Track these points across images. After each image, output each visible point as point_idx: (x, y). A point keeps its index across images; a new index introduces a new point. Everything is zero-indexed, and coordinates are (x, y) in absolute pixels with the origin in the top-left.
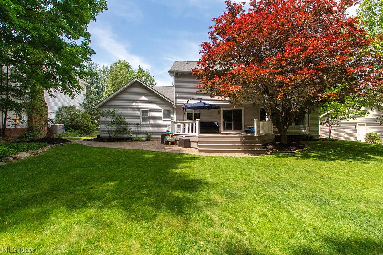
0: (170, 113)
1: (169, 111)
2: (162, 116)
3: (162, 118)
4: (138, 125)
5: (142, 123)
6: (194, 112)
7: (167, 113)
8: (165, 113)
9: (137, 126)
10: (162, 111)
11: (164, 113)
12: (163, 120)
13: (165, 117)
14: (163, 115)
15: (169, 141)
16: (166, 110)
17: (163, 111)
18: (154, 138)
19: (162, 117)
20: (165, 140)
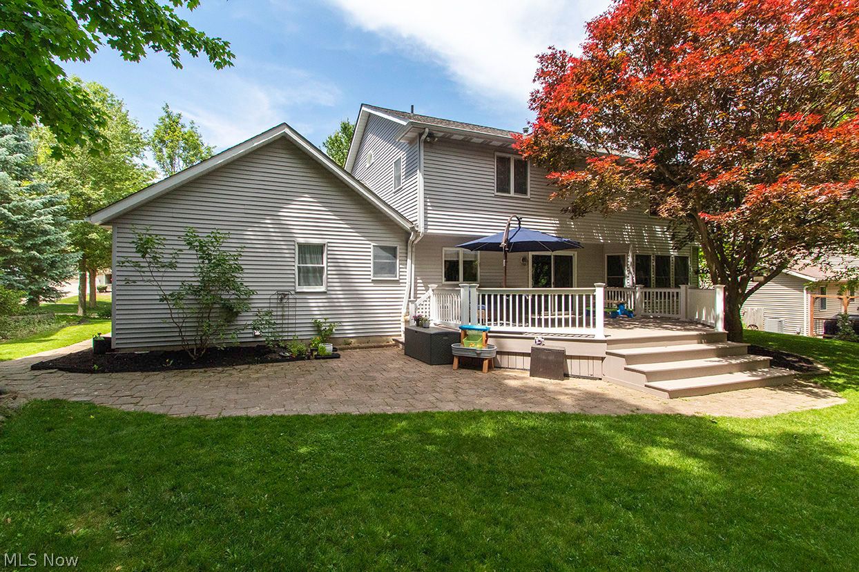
0: (395, 257)
1: (392, 251)
2: (371, 265)
3: (372, 273)
4: (283, 296)
5: (299, 289)
6: (464, 257)
7: (387, 258)
8: (380, 257)
9: (282, 299)
10: (371, 250)
11: (375, 257)
12: (373, 281)
13: (379, 269)
14: (374, 263)
15: (482, 356)
16: (383, 248)
17: (374, 249)
18: (340, 340)
19: (372, 269)
20: (454, 352)
